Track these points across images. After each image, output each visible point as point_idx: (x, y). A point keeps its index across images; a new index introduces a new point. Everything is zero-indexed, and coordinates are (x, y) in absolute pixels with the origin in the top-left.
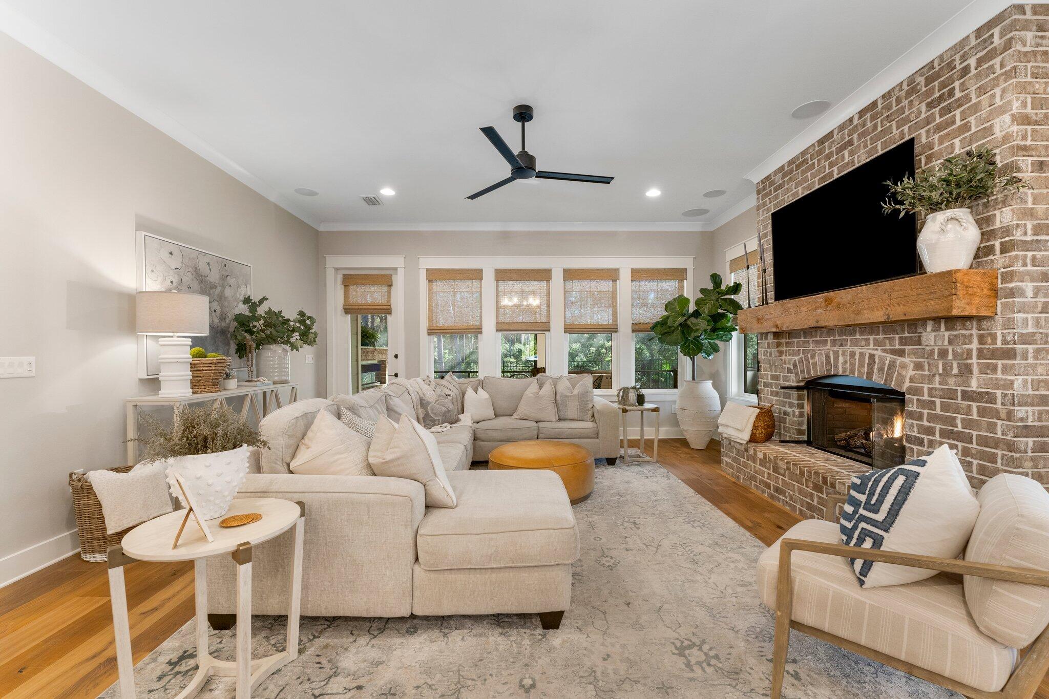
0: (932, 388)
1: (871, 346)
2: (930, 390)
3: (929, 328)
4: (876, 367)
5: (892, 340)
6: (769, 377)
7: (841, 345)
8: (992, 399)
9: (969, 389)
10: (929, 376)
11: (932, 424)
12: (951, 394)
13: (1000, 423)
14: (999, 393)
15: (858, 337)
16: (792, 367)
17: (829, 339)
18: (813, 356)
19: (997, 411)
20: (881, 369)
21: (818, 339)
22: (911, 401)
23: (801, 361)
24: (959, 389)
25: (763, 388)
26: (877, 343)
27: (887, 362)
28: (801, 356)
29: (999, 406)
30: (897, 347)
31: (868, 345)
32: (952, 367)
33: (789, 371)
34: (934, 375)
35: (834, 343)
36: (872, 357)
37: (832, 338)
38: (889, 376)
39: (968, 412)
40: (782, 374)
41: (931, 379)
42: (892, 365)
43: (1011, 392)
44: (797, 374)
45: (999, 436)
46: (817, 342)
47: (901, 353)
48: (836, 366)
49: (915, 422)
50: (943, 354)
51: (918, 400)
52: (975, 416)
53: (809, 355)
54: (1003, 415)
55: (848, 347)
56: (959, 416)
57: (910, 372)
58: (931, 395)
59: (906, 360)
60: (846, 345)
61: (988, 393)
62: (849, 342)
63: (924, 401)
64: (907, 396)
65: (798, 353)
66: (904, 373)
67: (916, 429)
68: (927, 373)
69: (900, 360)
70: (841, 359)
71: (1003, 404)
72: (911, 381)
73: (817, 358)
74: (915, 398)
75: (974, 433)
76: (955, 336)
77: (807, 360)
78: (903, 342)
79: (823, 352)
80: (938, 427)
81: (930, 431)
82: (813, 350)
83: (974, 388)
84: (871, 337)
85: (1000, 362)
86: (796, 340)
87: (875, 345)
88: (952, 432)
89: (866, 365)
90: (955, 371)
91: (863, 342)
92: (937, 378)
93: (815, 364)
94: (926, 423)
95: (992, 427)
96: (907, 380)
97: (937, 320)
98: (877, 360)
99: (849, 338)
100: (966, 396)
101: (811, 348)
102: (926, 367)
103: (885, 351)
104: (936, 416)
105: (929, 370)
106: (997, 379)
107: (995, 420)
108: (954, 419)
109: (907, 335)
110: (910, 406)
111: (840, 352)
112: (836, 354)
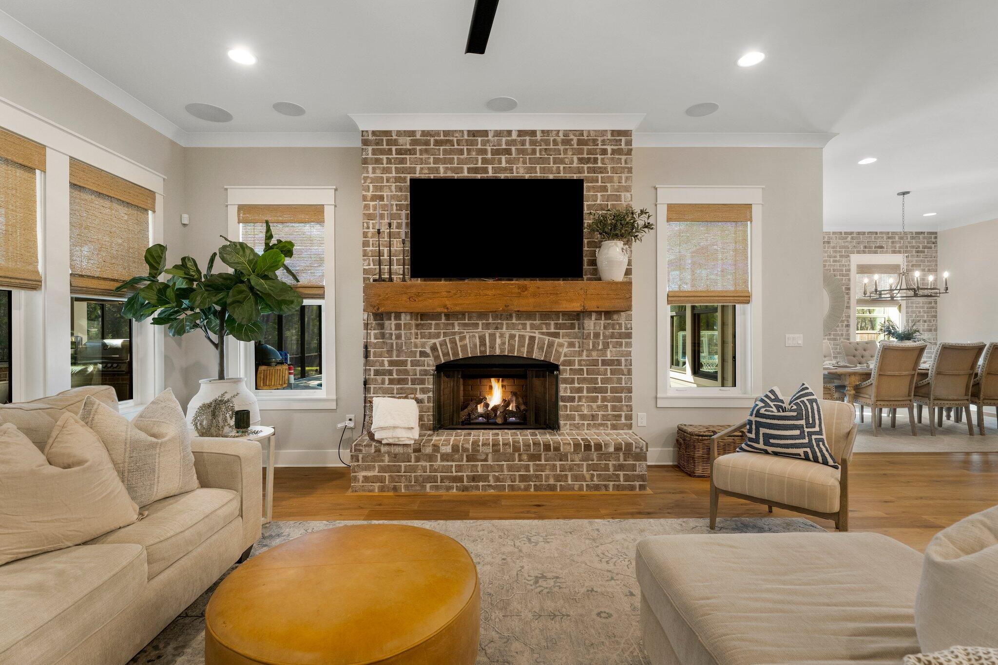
0: (581, 360)
1: (528, 329)
2: (580, 361)
3: (594, 317)
4: (536, 346)
5: (548, 326)
6: (386, 363)
7: (497, 328)
8: (619, 363)
9: (606, 358)
10: (579, 351)
11: (581, 385)
12: (595, 363)
13: (623, 377)
14: (623, 359)
15: (514, 321)
16: (427, 350)
17: (480, 322)
18: (461, 339)
19: (622, 370)
20: (541, 348)
21: (467, 322)
22: (565, 370)
23: (443, 344)
24: (600, 358)
26: (533, 327)
27: (546, 342)
28: (442, 338)
29: (623, 367)
30: (552, 330)
31: (524, 328)
32: (599, 345)
33: (423, 354)
34: (583, 351)
35: (487, 326)
36: (532, 339)
37: (484, 321)
38: (549, 353)
39: (605, 374)
40: (410, 359)
41: (580, 354)
42: (550, 345)
43: (630, 358)
44: (436, 357)
45: (623, 385)
46: (465, 325)
47: (556, 335)
48: (492, 347)
49: (568, 386)
50: (596, 335)
51: (570, 369)
52: (609, 376)
53: (456, 338)
54: (626, 372)
55: (504, 329)
56: (599, 377)
57: (565, 350)
58: (580, 365)
59: (561, 340)
60: (502, 329)
61: (617, 360)
62: (505, 326)
63: (575, 369)
64: (561, 367)
65: (437, 336)
66: (561, 350)
67: (569, 391)
68: (577, 349)
69: (557, 340)
70: (498, 341)
71: (625, 365)
72: (565, 356)
73: (467, 340)
74: (568, 368)
75: (609, 386)
77: (452, 342)
78: (557, 326)
79: (476, 335)
80: (585, 386)
81: (580, 390)
82: (460, 333)
83: (609, 358)
84: (528, 323)
85: (623, 340)
86: (433, 322)
87: (532, 328)
88: (595, 388)
89: (526, 345)
90: (600, 347)
91: (520, 327)
92: (585, 353)
93: (464, 347)
94: (576, 385)
95: (619, 381)
96: (563, 355)
97: (600, 313)
98: (536, 342)
99: (505, 322)
100: (604, 363)
101: (456, 330)
102: (577, 345)
103: (543, 334)
104: (585, 379)
105: (579, 347)
106: (622, 351)
107: (621, 376)
108: (597, 378)
109: (561, 321)
110: (565, 374)
111: (498, 335)
112: (493, 337)
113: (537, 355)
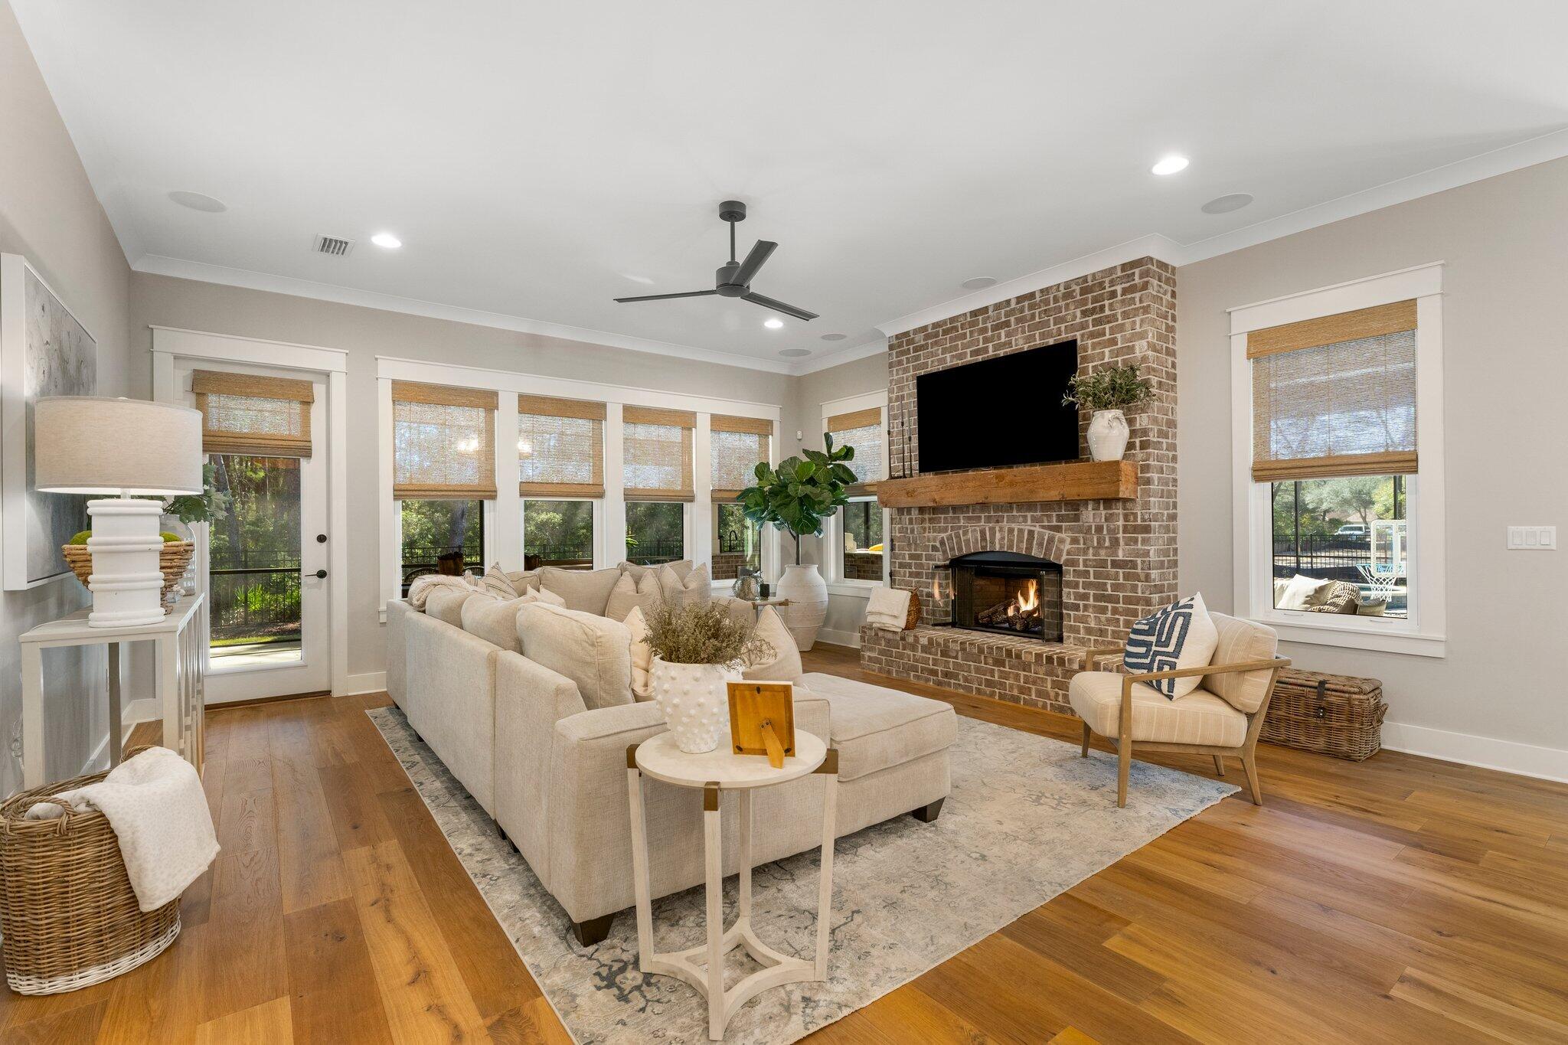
0: (1087, 560)
1: (1029, 522)
2: (1085, 561)
3: (1090, 507)
4: (1035, 542)
5: (1049, 517)
6: (907, 556)
7: (998, 522)
8: (1134, 565)
9: (1118, 558)
10: (1084, 548)
11: (1086, 591)
12: (1102, 564)
13: (1140, 584)
14: (1139, 560)
15: (1015, 513)
16: (938, 544)
17: (983, 515)
18: (965, 533)
19: (1138, 574)
20: (1040, 544)
21: (971, 515)
22: (1068, 572)
23: (950, 538)
24: (1109, 559)
25: (897, 569)
26: (1035, 520)
27: (1046, 538)
28: (949, 532)
29: (1139, 571)
30: (1055, 523)
31: (1025, 521)
32: (1105, 540)
33: (934, 548)
34: (1088, 549)
35: (988, 519)
36: (1031, 533)
37: (986, 514)
38: (1048, 549)
39: (1116, 578)
40: (924, 553)
41: (1085, 552)
42: (1051, 540)
43: (1148, 559)
44: (945, 552)
45: (1140, 594)
46: (970, 518)
47: (1058, 529)
48: (992, 542)
49: (1072, 590)
50: (1099, 529)
51: (1074, 570)
52: (1121, 581)
53: (961, 532)
54: (1142, 578)
55: (1005, 523)
56: (1109, 582)
57: (1067, 546)
58: (1085, 565)
59: (1063, 535)
60: (1003, 522)
61: (1131, 561)
62: (1005, 519)
63: (1079, 571)
64: (1064, 568)
65: (945, 530)
66: (1062, 547)
67: (1072, 597)
68: (1082, 546)
69: (1058, 535)
70: (998, 535)
71: (1142, 569)
72: (1068, 553)
73: (970, 534)
74: (1072, 569)
75: (1121, 595)
76: (1111, 514)
77: (958, 536)
78: (1060, 518)
79: (978, 529)
80: (1092, 592)
81: (1085, 597)
82: (965, 527)
83: (1121, 558)
84: (1029, 515)
85: (1140, 536)
86: (943, 516)
87: (1032, 521)
88: (1103, 595)
89: (1025, 541)
90: (1107, 544)
91: (1021, 519)
92: (1091, 551)
93: (967, 541)
94: (1081, 590)
95: (1134, 588)
96: (1065, 553)
97: (1097, 501)
98: (1036, 536)
99: (1005, 514)
100: (1116, 564)
101: (962, 524)
102: (1082, 542)
103: (1043, 527)
104: (1091, 583)
105: (1084, 544)
106: (1138, 549)
107: (1136, 582)
108: (1105, 584)
109: (1063, 512)
110: (1068, 576)
111: (997, 529)
112: (992, 531)
113: (1037, 553)
